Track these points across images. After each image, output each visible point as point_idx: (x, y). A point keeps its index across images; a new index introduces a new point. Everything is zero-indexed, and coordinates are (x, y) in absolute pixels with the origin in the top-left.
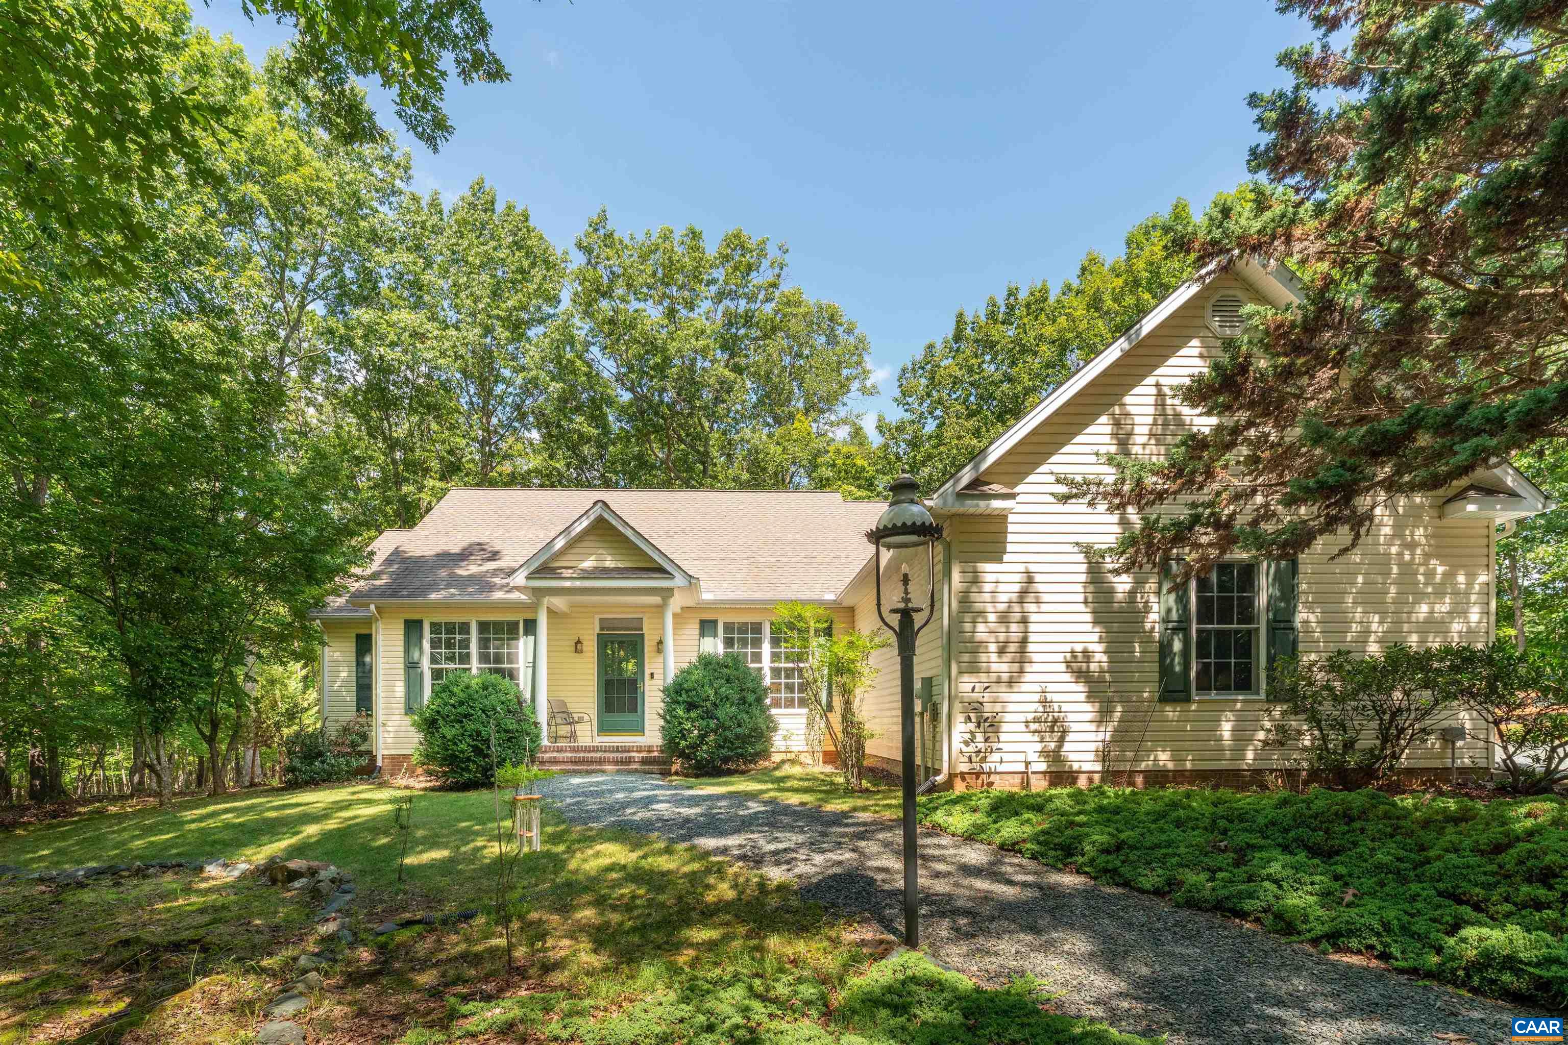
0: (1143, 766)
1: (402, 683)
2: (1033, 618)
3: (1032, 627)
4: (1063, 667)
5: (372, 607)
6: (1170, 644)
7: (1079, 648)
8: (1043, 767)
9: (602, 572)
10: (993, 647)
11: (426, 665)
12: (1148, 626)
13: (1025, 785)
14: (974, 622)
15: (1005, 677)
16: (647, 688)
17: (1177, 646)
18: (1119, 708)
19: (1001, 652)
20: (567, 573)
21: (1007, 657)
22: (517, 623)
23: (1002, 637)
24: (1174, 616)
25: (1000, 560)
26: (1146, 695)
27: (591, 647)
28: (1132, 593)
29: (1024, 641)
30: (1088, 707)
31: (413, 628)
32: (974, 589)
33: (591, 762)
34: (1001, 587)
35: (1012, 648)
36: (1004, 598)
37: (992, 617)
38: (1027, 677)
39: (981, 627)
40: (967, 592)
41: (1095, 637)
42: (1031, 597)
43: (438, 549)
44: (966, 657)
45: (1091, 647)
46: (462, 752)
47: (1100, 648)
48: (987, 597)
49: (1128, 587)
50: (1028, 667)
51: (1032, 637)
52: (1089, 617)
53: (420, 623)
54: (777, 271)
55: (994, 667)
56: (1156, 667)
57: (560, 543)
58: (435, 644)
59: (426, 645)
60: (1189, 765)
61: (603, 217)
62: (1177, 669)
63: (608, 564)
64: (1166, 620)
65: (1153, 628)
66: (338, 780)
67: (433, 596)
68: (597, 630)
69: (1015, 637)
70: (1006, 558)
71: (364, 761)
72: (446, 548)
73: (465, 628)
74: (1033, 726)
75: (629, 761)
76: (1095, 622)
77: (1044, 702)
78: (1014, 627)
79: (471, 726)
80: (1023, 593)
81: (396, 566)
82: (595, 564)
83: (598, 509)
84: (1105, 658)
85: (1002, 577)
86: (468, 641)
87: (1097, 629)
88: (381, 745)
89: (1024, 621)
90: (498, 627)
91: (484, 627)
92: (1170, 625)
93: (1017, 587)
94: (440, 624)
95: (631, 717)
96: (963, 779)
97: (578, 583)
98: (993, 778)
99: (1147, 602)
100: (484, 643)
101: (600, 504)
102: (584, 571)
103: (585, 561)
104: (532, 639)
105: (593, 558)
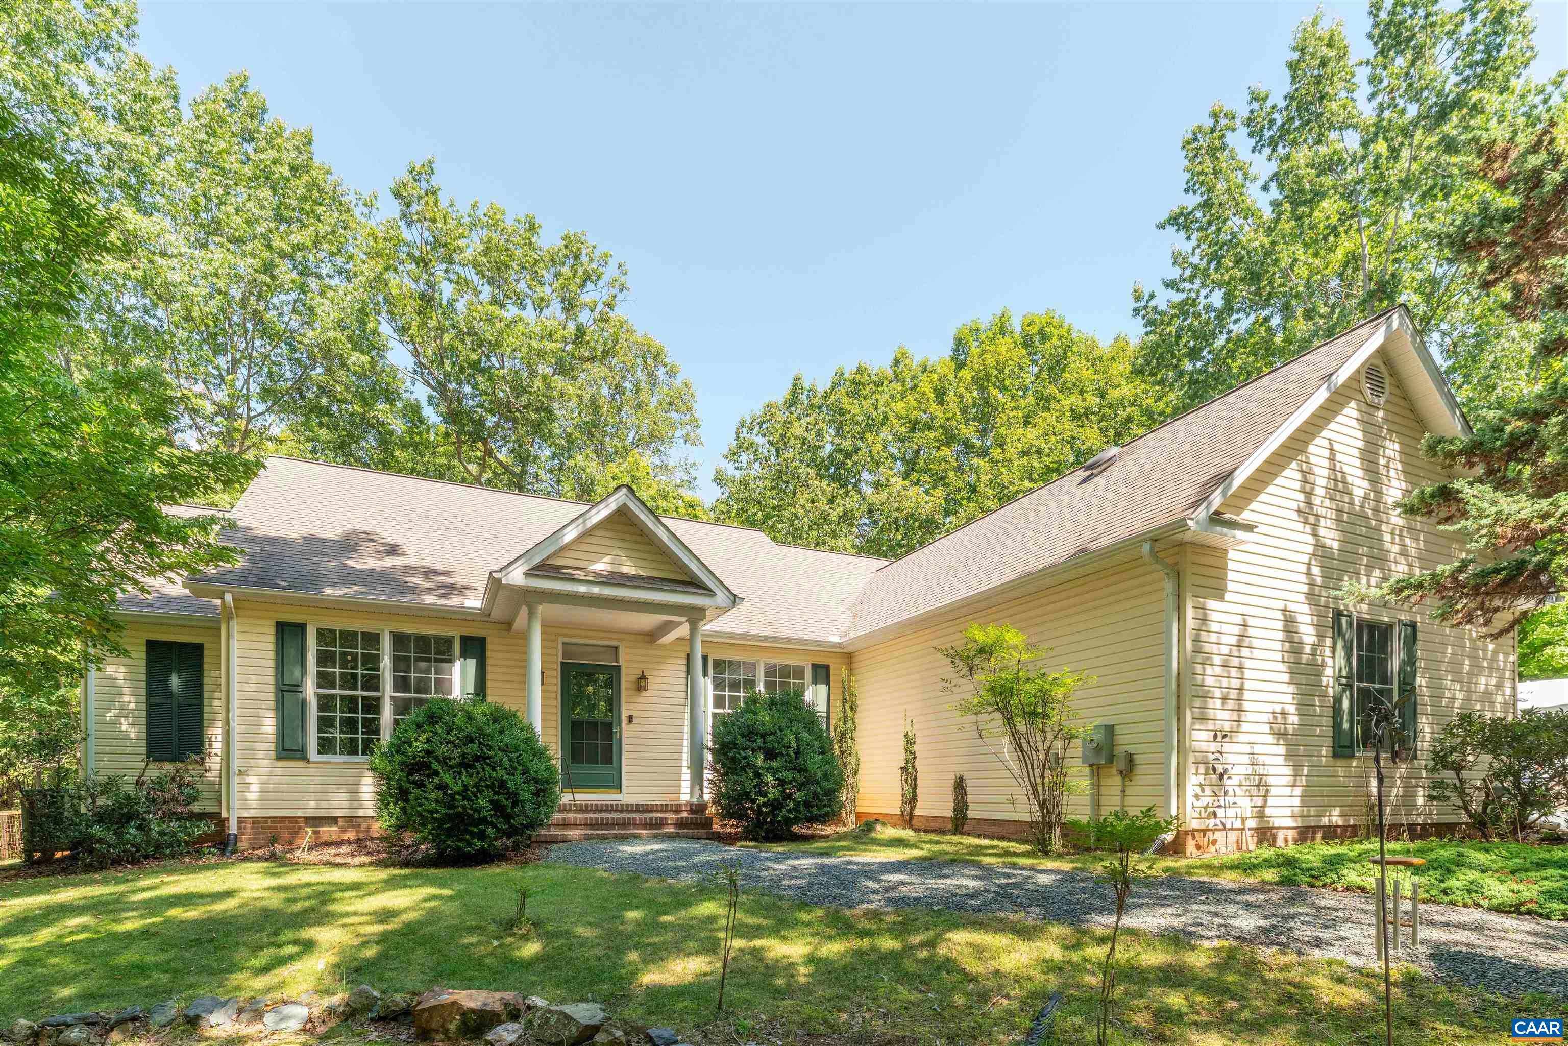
0: (1322, 821)
1: (271, 714)
2: (1247, 663)
3: (1245, 674)
4: (1267, 728)
5: (228, 597)
6: (1340, 700)
7: (1278, 709)
8: (1253, 823)
10: (1218, 693)
11: (310, 689)
12: (1325, 681)
14: (1204, 664)
15: (1228, 725)
16: (624, 734)
17: (1345, 703)
18: (1306, 763)
19: (1224, 698)
20: (577, 574)
21: (1229, 704)
22: (449, 641)
23: (1225, 682)
24: (1343, 672)
25: (1222, 598)
26: (1324, 750)
27: (553, 678)
28: (1315, 645)
29: (1241, 689)
31: (290, 634)
32: (1204, 627)
34: (1225, 628)
35: (1232, 694)
36: (1226, 639)
37: (1217, 660)
38: (1243, 727)
39: (1209, 670)
40: (1198, 630)
41: (1290, 699)
42: (1246, 642)
44: (1198, 703)
45: (1287, 709)
46: (478, 811)
47: (1293, 709)
48: (1213, 638)
49: (1312, 640)
50: (1244, 716)
51: (1245, 686)
52: (1286, 677)
53: (300, 627)
54: (613, 291)
55: (1219, 714)
56: (1330, 722)
57: (570, 535)
58: (324, 658)
59: (311, 659)
61: (429, 168)
62: (1345, 727)
63: (629, 569)
64: (1337, 676)
65: (1329, 683)
66: (173, 856)
68: (560, 659)
69: (1234, 683)
70: (1227, 596)
71: (205, 828)
73: (372, 639)
75: (661, 823)
76: (1290, 683)
78: (1234, 672)
80: (1241, 636)
82: (609, 568)
83: (622, 498)
84: (1296, 720)
85: (1225, 617)
86: (377, 658)
87: (1292, 690)
88: (236, 803)
89: (1241, 666)
90: (423, 642)
91: (399, 640)
92: (1341, 681)
93: (1236, 629)
94: (332, 632)
95: (601, 770)
96: (1194, 837)
97: (596, 590)
98: (1217, 836)
99: (1325, 657)
100: (399, 663)
101: (624, 490)
102: (596, 574)
103: (594, 562)
104: (472, 663)
105: (608, 559)
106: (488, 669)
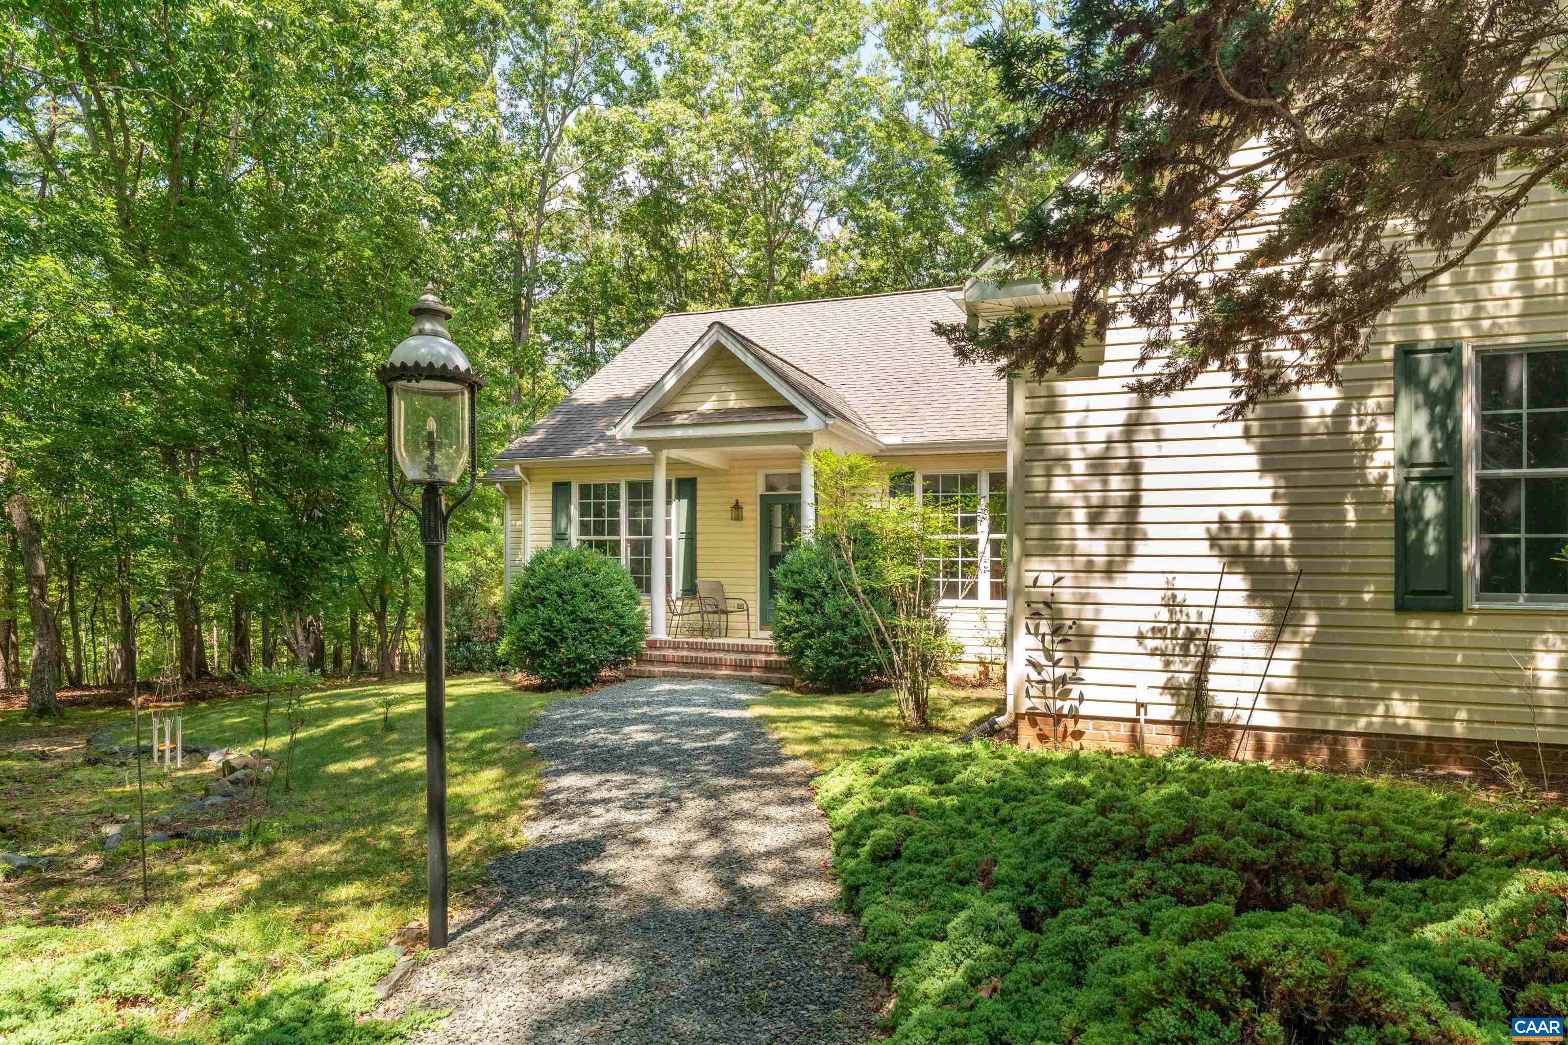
0: (1362, 723)
2: (1148, 465)
3: (1146, 482)
4: (1204, 547)
5: (517, 469)
6: (1417, 504)
7: (1233, 514)
8: (1168, 713)
9: (723, 416)
10: (1080, 515)
11: (574, 537)
12: (1373, 475)
13: (1136, 741)
14: (1049, 475)
15: (1100, 562)
17: (1432, 506)
18: (1312, 619)
19: (1094, 521)
20: (679, 419)
21: (1104, 531)
23: (1095, 498)
24: (1425, 453)
25: (1093, 375)
26: (1367, 597)
27: (752, 512)
28: (1341, 415)
29: (1133, 504)
30: (1253, 616)
31: (561, 490)
32: (1049, 422)
33: (704, 664)
34: (1093, 418)
35: (1112, 515)
36: (1100, 435)
37: (1079, 467)
38: (1136, 564)
39: (1060, 483)
40: (1036, 428)
41: (1266, 496)
42: (1145, 432)
43: (609, 394)
44: (1034, 531)
45: (1256, 513)
47: (1275, 513)
48: (1071, 435)
49: (1330, 407)
50: (1140, 547)
51: (1146, 498)
52: (1253, 462)
53: (568, 484)
55: (1083, 547)
56: (1389, 546)
57: (670, 382)
58: (584, 510)
59: (574, 512)
60: (1459, 730)
62: (1432, 550)
63: (732, 404)
64: (1405, 462)
65: (1384, 477)
67: (578, 453)
68: (760, 492)
69: (1116, 497)
70: (1103, 370)
72: (618, 392)
73: (614, 490)
74: (1151, 644)
76: (1264, 469)
77: (1171, 604)
78: (1115, 482)
79: (544, 612)
80: (1132, 426)
81: (559, 418)
82: (716, 405)
83: (714, 336)
84: (1284, 531)
85: (1095, 402)
86: (617, 506)
87: (1269, 481)
89: (1134, 470)
90: (649, 488)
91: (632, 489)
92: (1416, 472)
93: (1121, 417)
94: (589, 486)
96: (1034, 724)
97: (694, 432)
98: (1081, 725)
99: (1371, 431)
100: (630, 509)
101: (716, 327)
102: (702, 415)
103: (704, 402)
104: (684, 503)
105: (714, 398)
106: (699, 508)
